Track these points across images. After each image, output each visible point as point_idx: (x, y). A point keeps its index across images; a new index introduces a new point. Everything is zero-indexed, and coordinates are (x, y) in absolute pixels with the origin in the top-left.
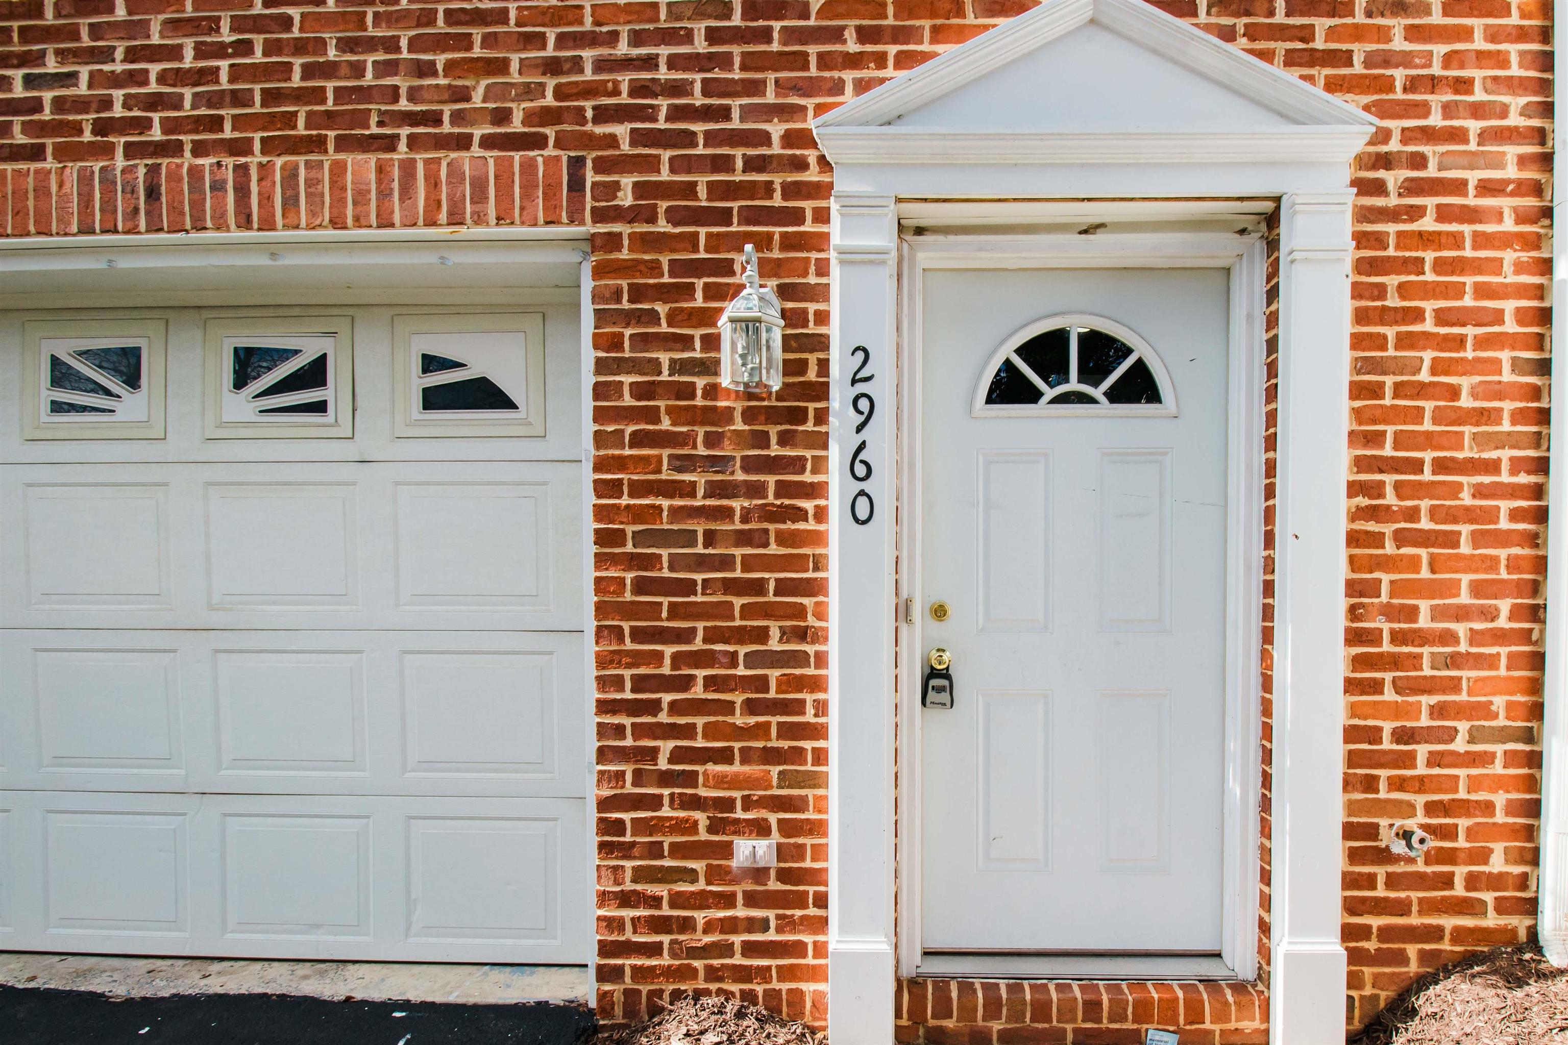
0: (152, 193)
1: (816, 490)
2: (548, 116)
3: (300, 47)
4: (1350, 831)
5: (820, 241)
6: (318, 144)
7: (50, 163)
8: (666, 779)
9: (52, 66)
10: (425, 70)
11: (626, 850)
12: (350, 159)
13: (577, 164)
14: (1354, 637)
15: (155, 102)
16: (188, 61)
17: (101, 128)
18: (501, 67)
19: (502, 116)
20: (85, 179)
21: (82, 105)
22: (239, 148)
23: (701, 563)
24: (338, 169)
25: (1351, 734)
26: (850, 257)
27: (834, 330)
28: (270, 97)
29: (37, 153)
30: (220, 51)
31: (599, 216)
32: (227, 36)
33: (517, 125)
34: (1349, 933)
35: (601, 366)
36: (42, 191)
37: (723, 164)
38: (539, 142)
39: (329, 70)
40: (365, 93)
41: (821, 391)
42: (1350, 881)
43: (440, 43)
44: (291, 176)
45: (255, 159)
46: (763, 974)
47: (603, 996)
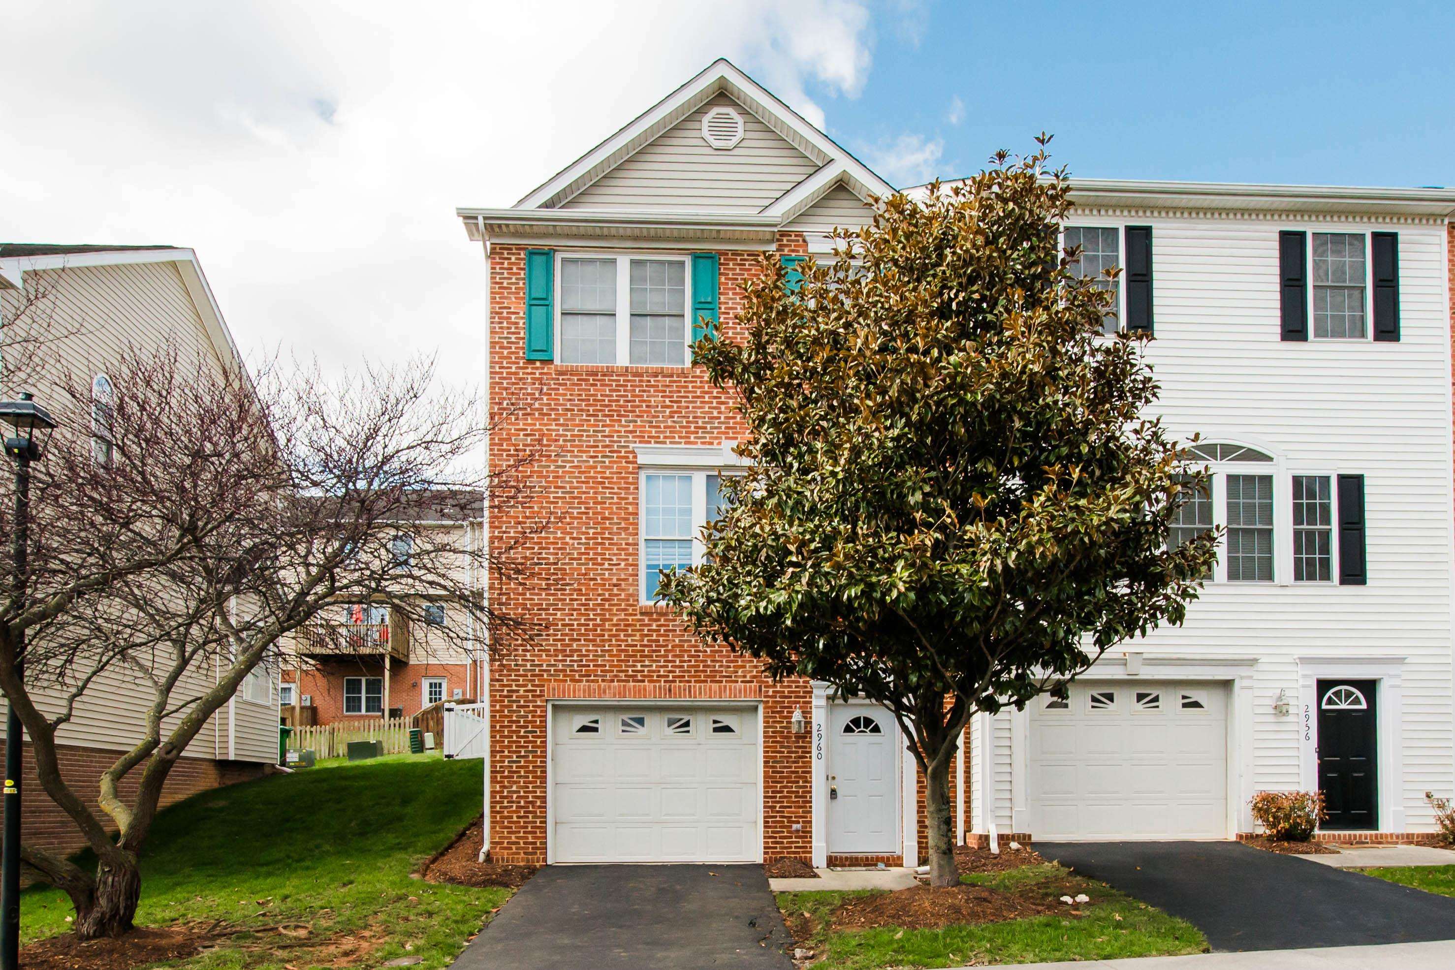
0: (670, 690)
1: (810, 752)
2: (755, 677)
3: (702, 661)
4: (919, 822)
5: (810, 702)
6: (706, 681)
7: (646, 683)
8: (778, 812)
9: (647, 663)
10: (729, 667)
11: (769, 827)
12: (713, 685)
13: (760, 687)
14: (918, 782)
15: (670, 672)
16: (678, 663)
17: (658, 676)
18: (744, 667)
19: (745, 676)
20: (655, 687)
21: (654, 671)
22: (689, 682)
23: (785, 767)
24: (710, 687)
25: (918, 802)
26: (817, 707)
27: (813, 720)
28: (696, 671)
29: (643, 681)
30: (685, 661)
31: (765, 697)
32: (686, 658)
33: (748, 679)
34: (919, 843)
35: (765, 727)
36: (645, 689)
37: (790, 687)
38: (752, 682)
39: (708, 666)
40: (716, 671)
41: (810, 732)
42: (919, 832)
43: (732, 661)
44: (700, 688)
45: (692, 684)
46: (798, 853)
47: (765, 860)
